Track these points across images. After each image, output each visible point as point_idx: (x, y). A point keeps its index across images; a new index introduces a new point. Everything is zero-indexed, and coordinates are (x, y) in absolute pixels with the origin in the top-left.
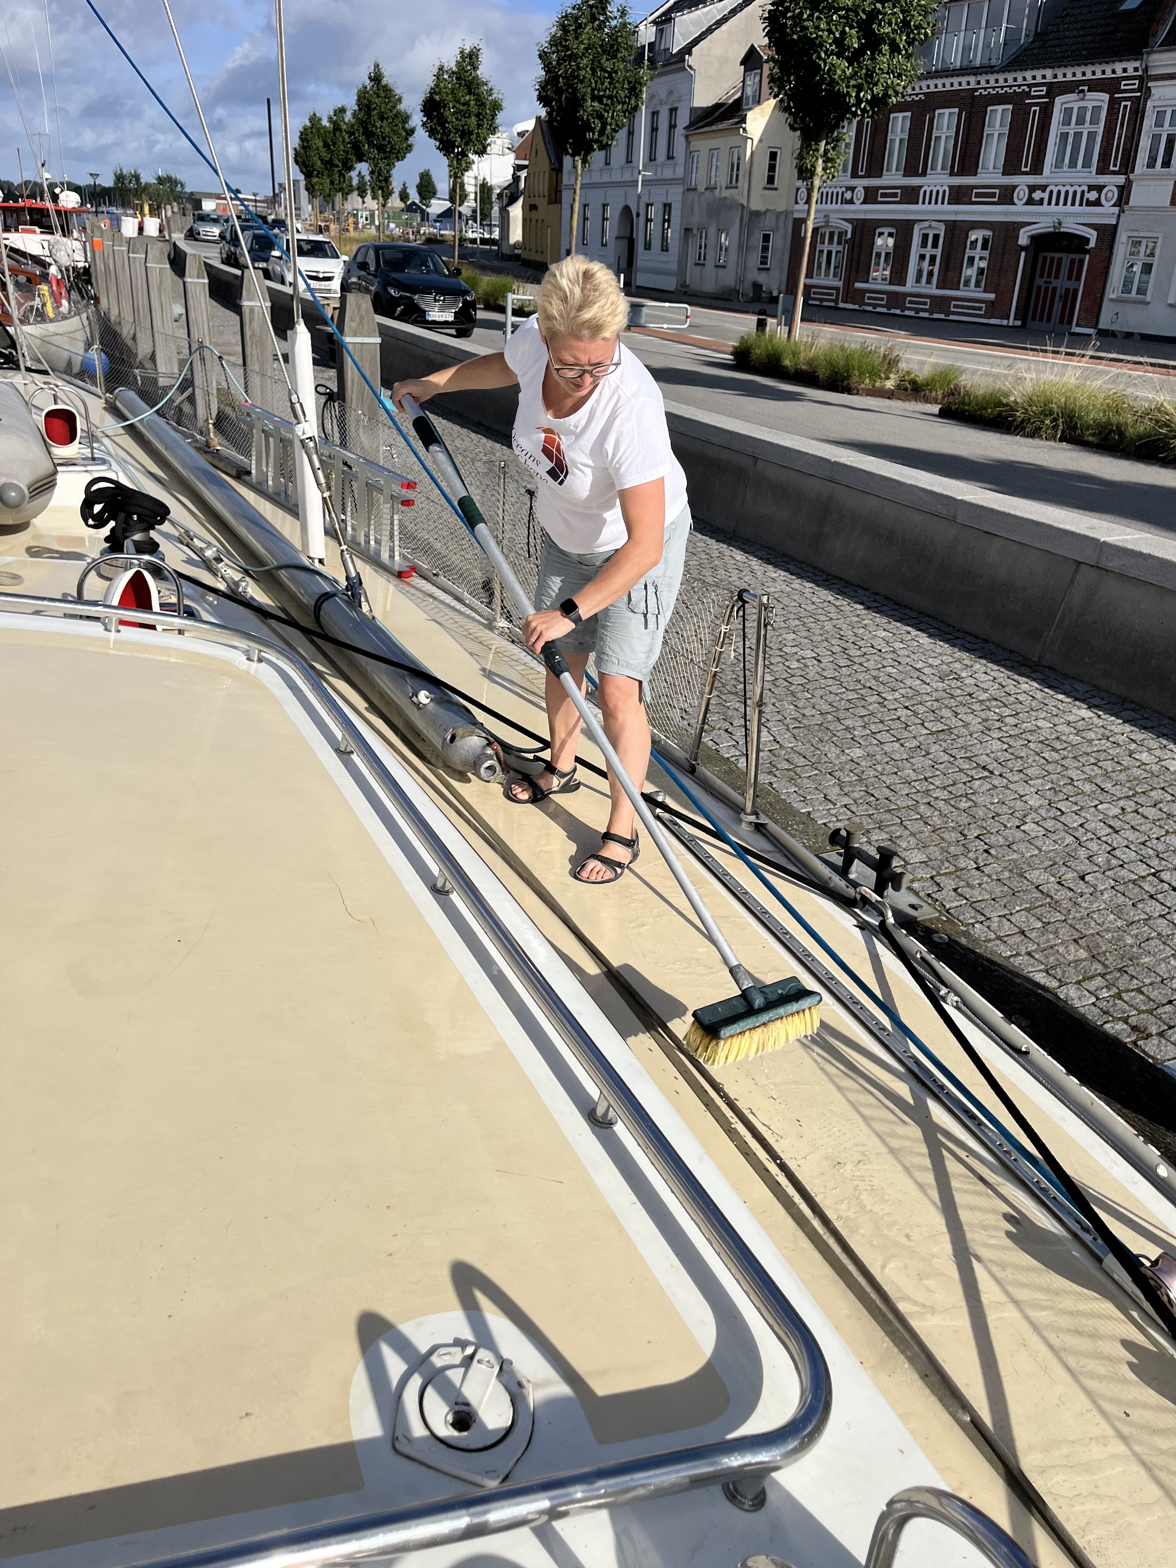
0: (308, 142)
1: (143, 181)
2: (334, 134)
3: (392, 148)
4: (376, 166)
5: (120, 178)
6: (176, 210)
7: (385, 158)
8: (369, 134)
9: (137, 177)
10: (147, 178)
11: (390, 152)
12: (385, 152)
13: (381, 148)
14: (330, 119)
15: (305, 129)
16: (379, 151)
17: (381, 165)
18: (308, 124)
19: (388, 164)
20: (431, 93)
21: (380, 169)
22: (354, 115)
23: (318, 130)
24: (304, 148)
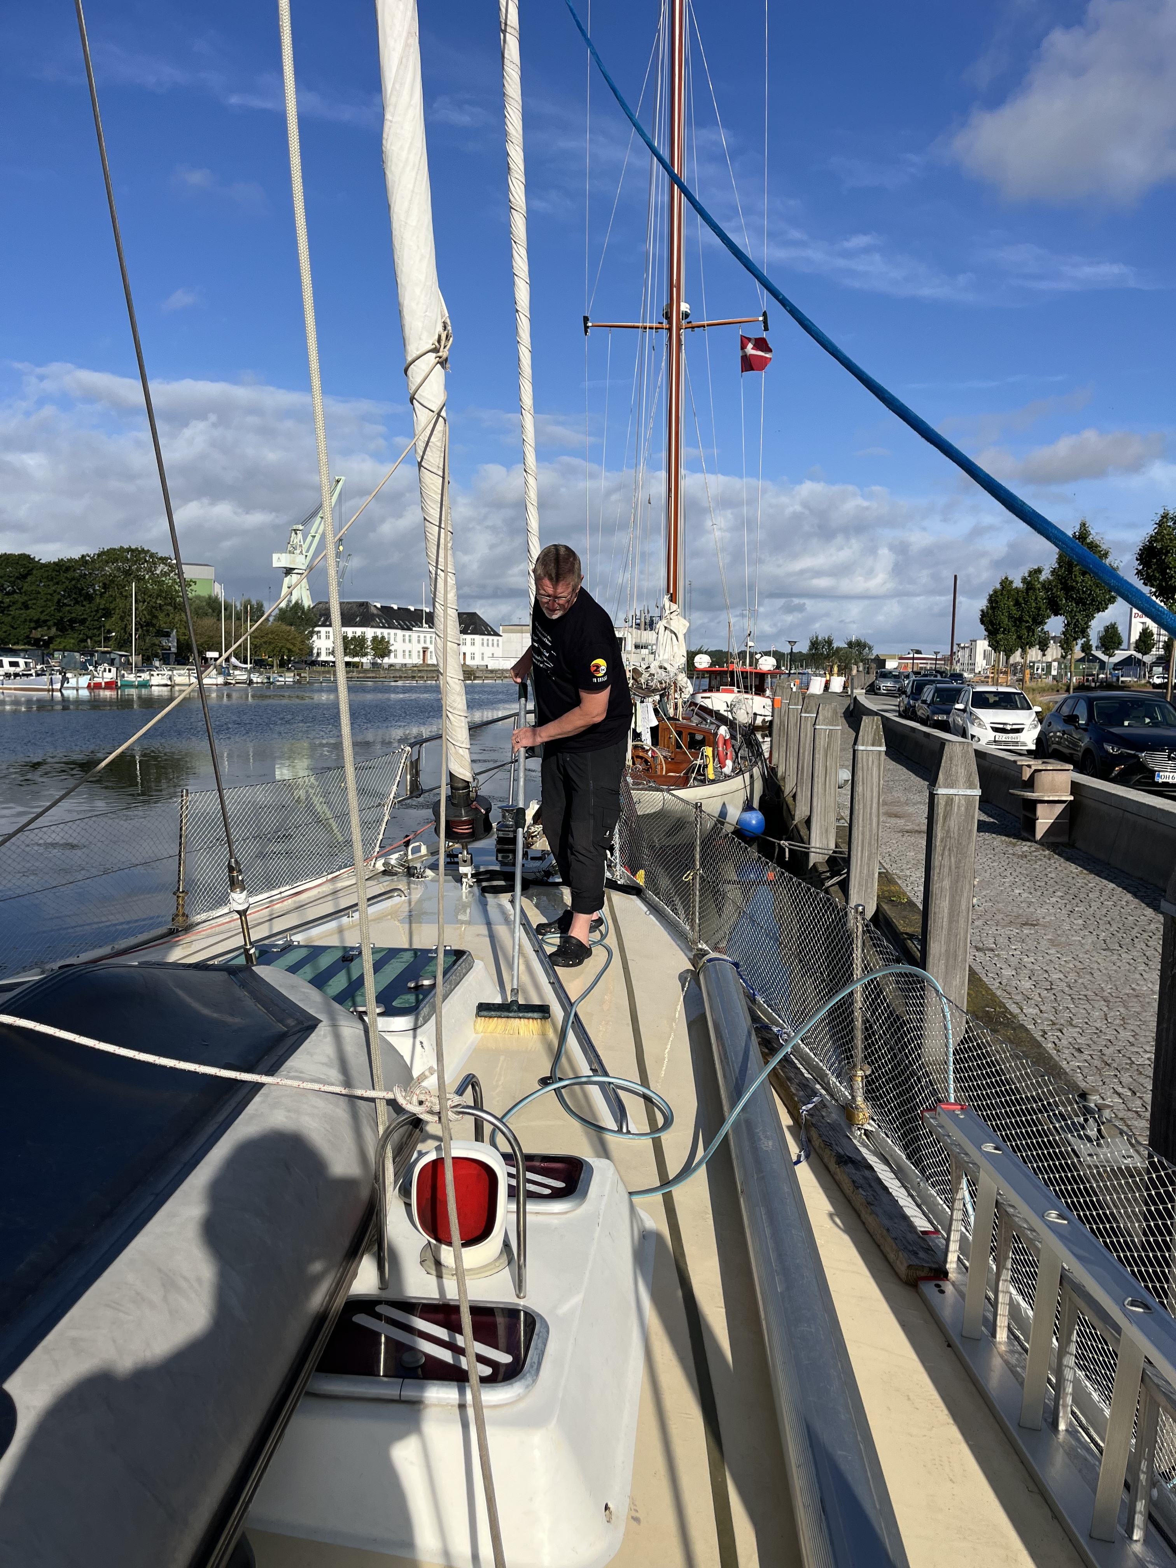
0: (997, 602)
1: (835, 645)
2: (1027, 593)
3: (1093, 600)
4: (1072, 618)
5: (814, 644)
6: (861, 669)
7: (1084, 610)
8: (1067, 589)
9: (829, 642)
10: (839, 643)
11: (1091, 604)
12: (1084, 604)
13: (1080, 601)
14: (1024, 580)
15: (995, 592)
16: (1077, 604)
17: (1079, 617)
18: (998, 586)
19: (1087, 616)
20: (1150, 542)
21: (1078, 620)
22: (1053, 572)
23: (1009, 591)
24: (992, 608)
